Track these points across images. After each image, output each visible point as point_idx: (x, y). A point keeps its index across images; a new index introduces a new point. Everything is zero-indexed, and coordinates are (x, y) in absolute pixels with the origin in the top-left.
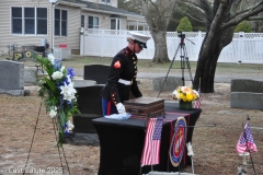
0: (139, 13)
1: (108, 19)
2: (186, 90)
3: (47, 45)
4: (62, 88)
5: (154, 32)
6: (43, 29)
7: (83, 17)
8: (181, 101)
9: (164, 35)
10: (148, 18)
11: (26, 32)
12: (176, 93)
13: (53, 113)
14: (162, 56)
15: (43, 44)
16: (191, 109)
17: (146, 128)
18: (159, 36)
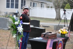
0: (51, 2)
1: (40, 4)
2: (63, 30)
3: (18, 13)
4: (18, 27)
5: (56, 9)
6: (17, 7)
7: (31, 3)
8: (61, 34)
9: (60, 10)
10: (54, 4)
11: (11, 8)
12: (60, 31)
13: (14, 36)
14: (59, 18)
15: (17, 12)
16: (65, 37)
17: (47, 43)
18: (58, 10)
